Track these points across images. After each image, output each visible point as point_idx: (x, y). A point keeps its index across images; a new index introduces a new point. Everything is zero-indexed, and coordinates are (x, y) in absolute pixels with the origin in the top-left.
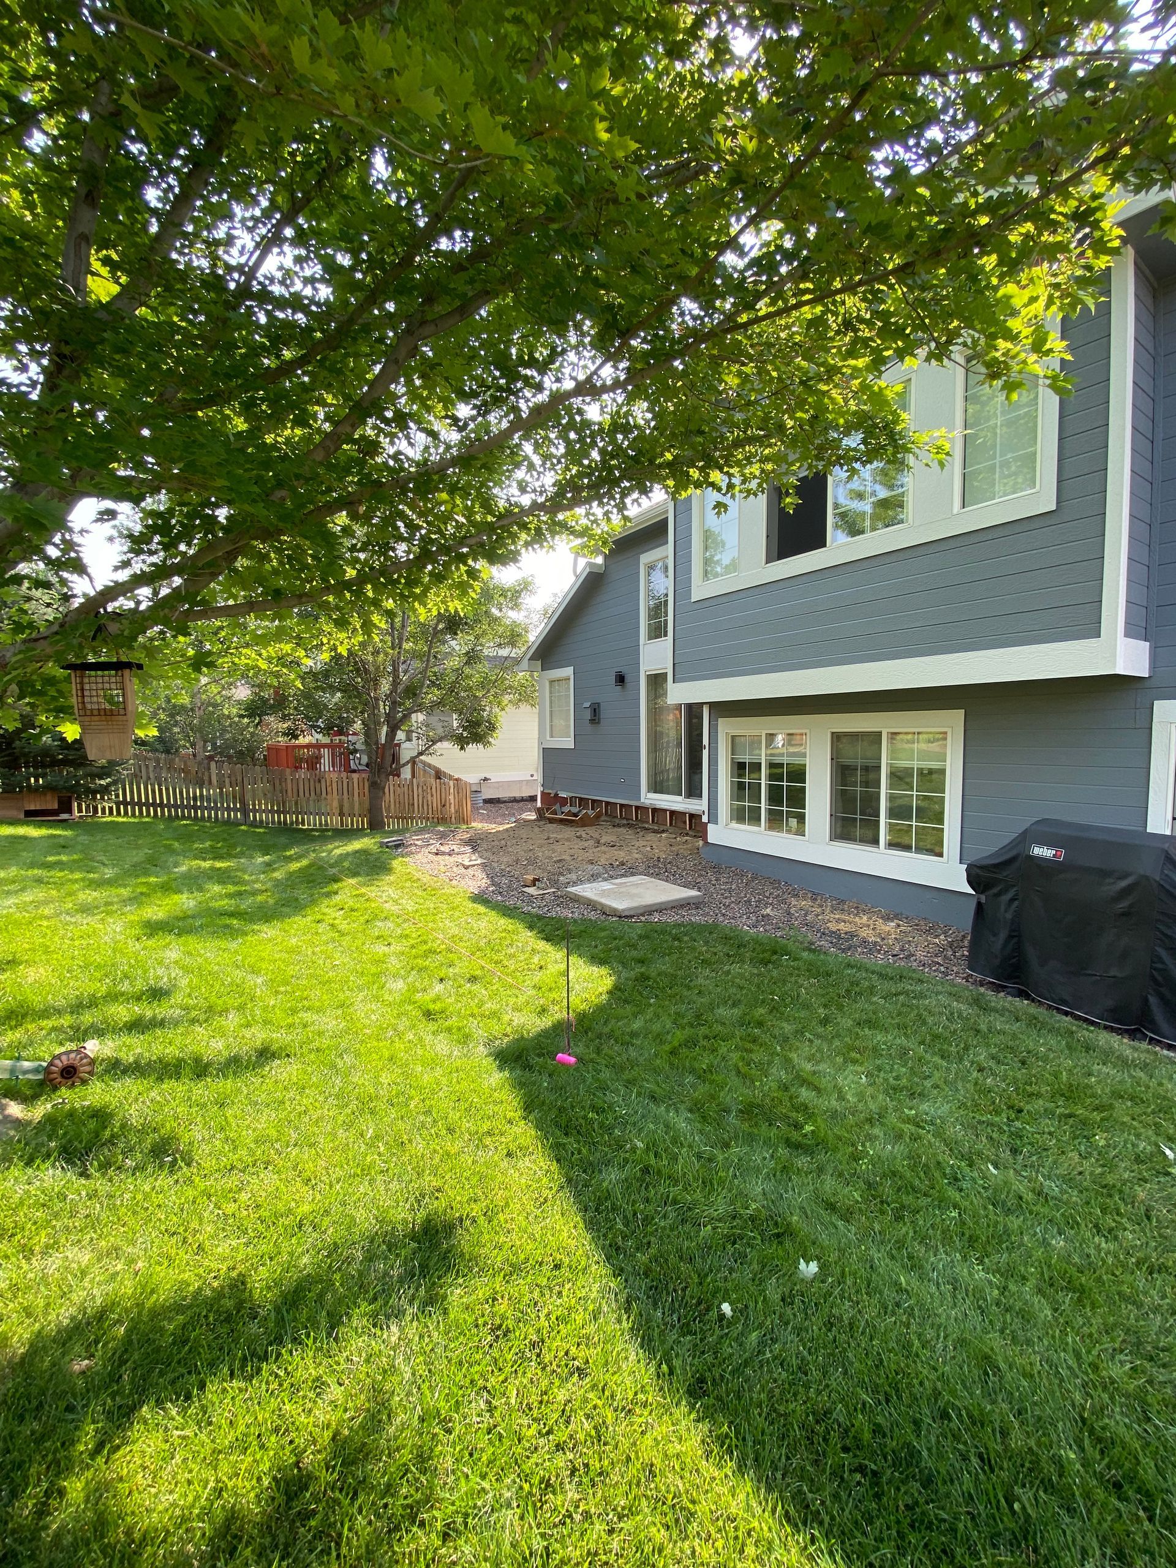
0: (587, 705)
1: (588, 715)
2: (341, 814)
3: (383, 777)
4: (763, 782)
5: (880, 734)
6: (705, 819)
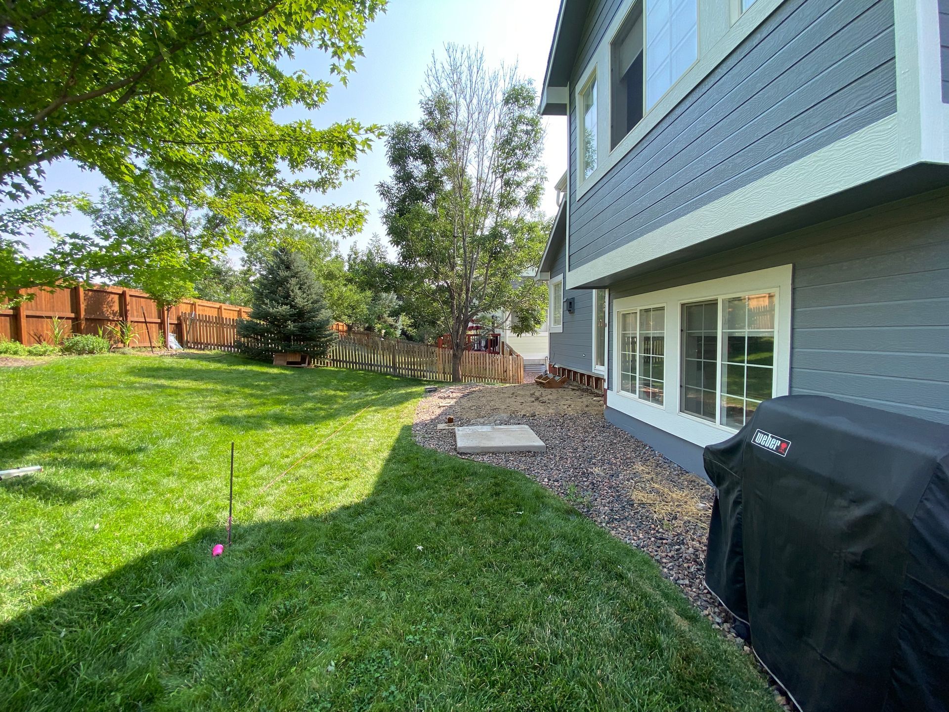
0: (566, 300)
1: (567, 307)
2: (444, 373)
3: (460, 351)
4: (638, 354)
5: (717, 302)
6: (606, 386)
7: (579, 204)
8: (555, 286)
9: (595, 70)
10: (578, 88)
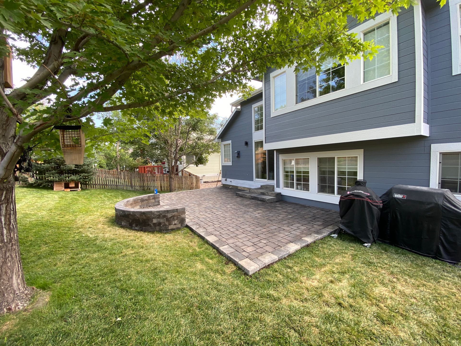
0: (236, 152)
1: (236, 155)
2: (161, 187)
3: (173, 175)
4: (295, 174)
5: (334, 158)
6: (275, 186)
7: (272, 119)
8: (224, 145)
9: (285, 72)
10: (272, 75)
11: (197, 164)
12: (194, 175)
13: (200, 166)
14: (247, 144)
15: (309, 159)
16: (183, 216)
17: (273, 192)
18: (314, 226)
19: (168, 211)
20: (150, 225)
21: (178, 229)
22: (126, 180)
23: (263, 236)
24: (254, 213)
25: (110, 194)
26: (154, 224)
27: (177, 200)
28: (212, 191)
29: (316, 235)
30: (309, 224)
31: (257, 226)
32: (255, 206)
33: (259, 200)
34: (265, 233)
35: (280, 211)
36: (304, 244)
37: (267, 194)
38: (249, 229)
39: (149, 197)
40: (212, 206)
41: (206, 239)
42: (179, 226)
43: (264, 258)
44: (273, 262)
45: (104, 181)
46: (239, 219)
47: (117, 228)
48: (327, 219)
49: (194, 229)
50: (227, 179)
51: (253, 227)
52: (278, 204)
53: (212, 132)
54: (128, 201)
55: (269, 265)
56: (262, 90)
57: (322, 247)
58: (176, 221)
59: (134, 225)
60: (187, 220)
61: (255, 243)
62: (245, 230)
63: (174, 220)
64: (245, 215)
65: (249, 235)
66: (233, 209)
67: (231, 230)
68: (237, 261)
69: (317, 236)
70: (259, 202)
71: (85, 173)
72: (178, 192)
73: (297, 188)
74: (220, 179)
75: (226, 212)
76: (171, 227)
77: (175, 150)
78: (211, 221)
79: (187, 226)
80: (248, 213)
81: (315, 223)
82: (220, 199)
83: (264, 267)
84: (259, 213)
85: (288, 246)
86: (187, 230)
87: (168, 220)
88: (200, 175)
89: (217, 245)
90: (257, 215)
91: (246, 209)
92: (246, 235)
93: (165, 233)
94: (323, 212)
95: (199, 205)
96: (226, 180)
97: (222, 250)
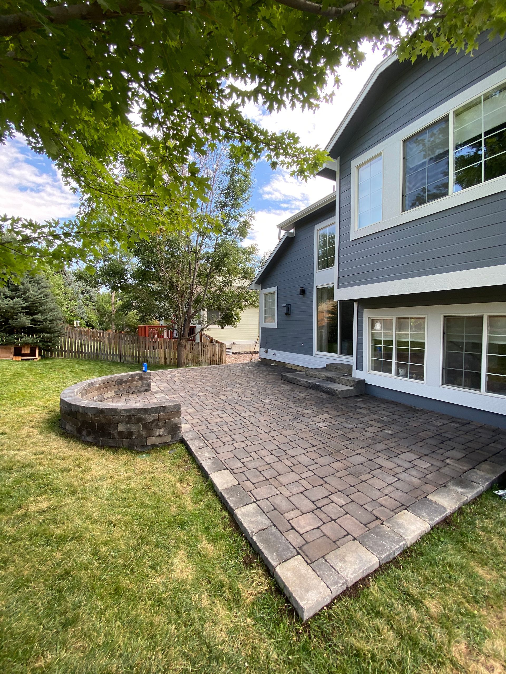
0: (284, 305)
1: (285, 310)
3: (184, 341)
4: (394, 347)
5: (482, 317)
6: (354, 367)
7: (353, 243)
8: (266, 295)
9: (380, 154)
10: (354, 163)
11: (222, 324)
12: (217, 342)
13: (227, 327)
14: (303, 291)
15: (424, 318)
16: (175, 420)
17: (350, 378)
18: (448, 461)
19: (146, 411)
20: (113, 434)
21: (166, 445)
22: (113, 345)
23: (335, 482)
24: (314, 419)
25: (81, 367)
26: (120, 433)
27: (182, 382)
28: (243, 369)
29: (460, 490)
30: (434, 455)
31: (320, 452)
32: (316, 403)
33: (323, 392)
34: (338, 474)
35: (366, 419)
36: (438, 519)
37: (337, 380)
38: (304, 459)
39: (132, 376)
40: (237, 399)
41: (212, 481)
42: (168, 439)
43: (343, 559)
44: (365, 574)
45: (78, 346)
46: (285, 433)
47: (54, 436)
48: (469, 444)
49: (193, 448)
50: (269, 350)
51: (314, 455)
52: (359, 402)
53: (246, 275)
54: (92, 383)
55: (355, 585)
56: (335, 197)
57: (483, 529)
58: (162, 430)
59: (84, 433)
60: (184, 427)
61: (319, 505)
62: (296, 462)
63: (158, 427)
64: (297, 424)
65: (304, 475)
66: (276, 407)
67: (267, 459)
68: (274, 563)
69: (462, 494)
70: (324, 396)
71: (47, 333)
72: (188, 368)
73: (398, 374)
74: (257, 349)
75: (261, 413)
76: (150, 441)
77: (188, 302)
78: (230, 433)
79: (183, 441)
80: (302, 418)
81: (448, 454)
82: (253, 384)
83: (344, 593)
84: (324, 421)
85: (400, 521)
86: (180, 449)
87: (146, 427)
88: (227, 342)
89: (231, 502)
90: (320, 425)
91: (299, 409)
92: (298, 478)
93: (140, 453)
94: (456, 425)
95: (216, 394)
96: (266, 352)
97: (240, 517)
